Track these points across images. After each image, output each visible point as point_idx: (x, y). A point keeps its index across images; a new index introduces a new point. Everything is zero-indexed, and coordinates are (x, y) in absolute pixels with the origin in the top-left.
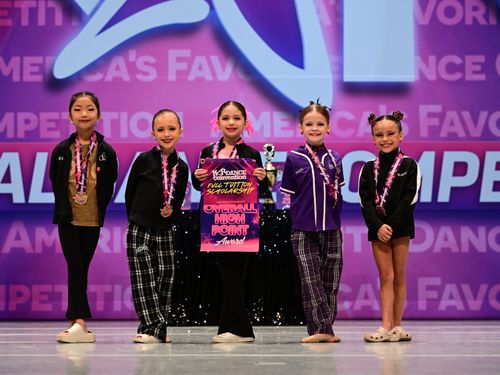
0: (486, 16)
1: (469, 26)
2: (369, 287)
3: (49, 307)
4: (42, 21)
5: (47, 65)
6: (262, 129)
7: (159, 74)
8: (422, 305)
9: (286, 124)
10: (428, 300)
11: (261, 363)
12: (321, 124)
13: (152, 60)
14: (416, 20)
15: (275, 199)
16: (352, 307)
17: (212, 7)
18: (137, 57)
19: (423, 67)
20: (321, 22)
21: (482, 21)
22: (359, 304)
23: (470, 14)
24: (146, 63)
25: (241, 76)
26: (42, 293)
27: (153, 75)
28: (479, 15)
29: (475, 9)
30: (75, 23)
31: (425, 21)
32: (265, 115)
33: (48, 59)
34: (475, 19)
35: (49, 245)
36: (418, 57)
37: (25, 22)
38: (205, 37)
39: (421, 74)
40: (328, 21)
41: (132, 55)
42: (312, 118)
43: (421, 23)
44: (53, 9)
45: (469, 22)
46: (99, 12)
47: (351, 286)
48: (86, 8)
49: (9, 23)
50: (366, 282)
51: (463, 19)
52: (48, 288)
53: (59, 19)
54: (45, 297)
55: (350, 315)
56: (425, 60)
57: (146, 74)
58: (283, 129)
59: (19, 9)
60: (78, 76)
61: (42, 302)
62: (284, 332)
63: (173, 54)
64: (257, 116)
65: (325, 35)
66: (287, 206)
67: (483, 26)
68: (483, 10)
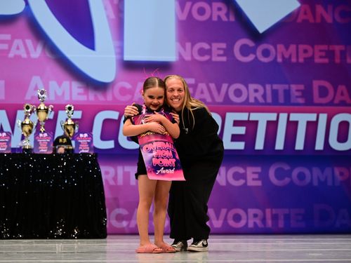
0: (227, 15)
1: (214, 22)
6: (63, 94)
9: (81, 91)
14: (177, 17)
16: (128, 225)
17: (27, 4)
19: (182, 50)
20: (108, 17)
21: (225, 19)
23: (216, 13)
25: (48, 55)
28: (223, 14)
29: (220, 9)
31: (184, 17)
32: (66, 84)
34: (219, 17)
36: (178, 44)
38: (22, 25)
39: (180, 56)
40: (113, 16)
43: (180, 19)
45: (215, 18)
51: (211, 16)
55: (127, 231)
56: (183, 46)
58: (79, 94)
64: (60, 84)
65: (110, 26)
66: (83, 151)
67: (226, 22)
68: (224, 10)
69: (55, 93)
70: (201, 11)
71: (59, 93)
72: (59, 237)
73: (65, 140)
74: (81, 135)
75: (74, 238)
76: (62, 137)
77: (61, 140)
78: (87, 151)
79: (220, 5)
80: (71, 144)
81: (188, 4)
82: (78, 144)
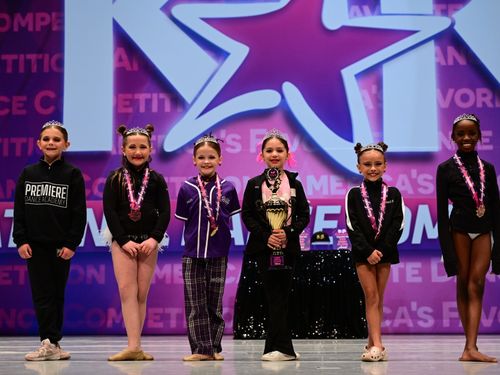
0: (493, 101)
1: (479, 109)
2: (405, 309)
3: (161, 325)
4: (155, 108)
5: (159, 142)
6: (321, 189)
7: (243, 148)
8: (446, 323)
9: (340, 184)
10: (451, 319)
11: (322, 368)
12: (212, 158)
13: (238, 137)
14: (439, 105)
15: (331, 242)
16: (392, 324)
17: (283, 97)
18: (227, 135)
19: (445, 140)
20: (366, 107)
21: (490, 105)
22: (398, 322)
23: (480, 100)
24: (234, 140)
25: (305, 148)
26: (156, 314)
27: (238, 149)
28: (488, 100)
29: (484, 95)
30: (179, 110)
31: (446, 105)
32: (324, 178)
33: (159, 137)
34: (484, 103)
35: (160, 277)
36: (441, 133)
37: (142, 109)
38: (278, 118)
39: (443, 145)
40: (371, 107)
41: (223, 133)
42: (204, 151)
43: (442, 107)
44: (163, 100)
45: (479, 105)
47: (391, 308)
48: (188, 98)
49: (130, 110)
50: (402, 305)
51: (475, 103)
52: (160, 310)
53: (168, 107)
54: (158, 317)
55: (390, 331)
56: (446, 135)
57: (233, 147)
58: (338, 188)
59: (138, 100)
60: (182, 150)
61: (155, 321)
62: (340, 344)
63: (254, 132)
64: (318, 178)
66: (341, 247)
67: (491, 109)
68: (490, 96)
69: (314, 188)
70: (465, 98)
71: (317, 188)
72: (316, 337)
73: (323, 236)
74: (339, 231)
75: (333, 338)
76: (320, 233)
77: (318, 237)
78: (345, 248)
79: (485, 90)
80: (329, 240)
81: (451, 91)
82: (336, 240)
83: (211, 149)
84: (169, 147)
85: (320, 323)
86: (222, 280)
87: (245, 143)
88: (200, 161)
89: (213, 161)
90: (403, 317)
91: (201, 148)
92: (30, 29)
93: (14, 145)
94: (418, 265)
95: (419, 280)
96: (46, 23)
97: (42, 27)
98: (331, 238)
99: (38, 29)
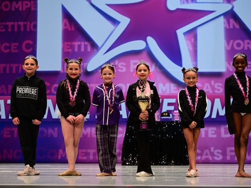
1: (246, 50)
2: (208, 151)
3: (85, 158)
4: (82, 50)
5: (85, 66)
6: (166, 90)
7: (127, 70)
8: (228, 158)
9: (175, 88)
10: (231, 156)
11: (166, 180)
12: (110, 74)
13: (124, 64)
14: (225, 48)
15: (171, 117)
16: (201, 158)
17: (147, 44)
18: (119, 63)
20: (189, 49)
22: (204, 157)
23: (246, 46)
24: (122, 65)
25: (158, 70)
26: (82, 153)
27: (124, 70)
28: (250, 46)
29: (248, 43)
30: (95, 50)
31: (229, 48)
32: (167, 85)
33: (85, 64)
34: (248, 48)
35: (85, 134)
36: (227, 63)
37: (76, 50)
38: (144, 54)
39: (227, 68)
40: (191, 49)
41: (117, 62)
43: (227, 49)
44: (87, 45)
45: (246, 48)
46: (104, 46)
47: (201, 150)
48: (99, 44)
49: (70, 50)
50: (207, 149)
51: (244, 48)
52: (85, 151)
53: (89, 49)
54: (84, 154)
55: (200, 161)
56: (229, 64)
57: (122, 69)
58: (174, 90)
59: (74, 45)
60: (96, 70)
61: (82, 156)
62: (175, 168)
63: (132, 62)
64: (164, 85)
65: (190, 55)
66: (176, 120)
69: (162, 90)
70: (238, 45)
71: (164, 90)
72: (163, 164)
73: (167, 114)
74: (175, 111)
75: (172, 165)
77: (164, 114)
78: (178, 120)
79: (249, 41)
80: (170, 116)
81: (232, 42)
82: (173, 116)
83: (110, 70)
84: (89, 69)
85: (165, 157)
86: (115, 136)
87: (128, 67)
88: (104, 76)
89: (111, 76)
90: (207, 155)
91: (105, 70)
92: (20, 9)
93: (12, 67)
94: (215, 129)
95: (215, 136)
96: (28, 6)
97: (26, 8)
98: (171, 115)
99: (24, 9)
